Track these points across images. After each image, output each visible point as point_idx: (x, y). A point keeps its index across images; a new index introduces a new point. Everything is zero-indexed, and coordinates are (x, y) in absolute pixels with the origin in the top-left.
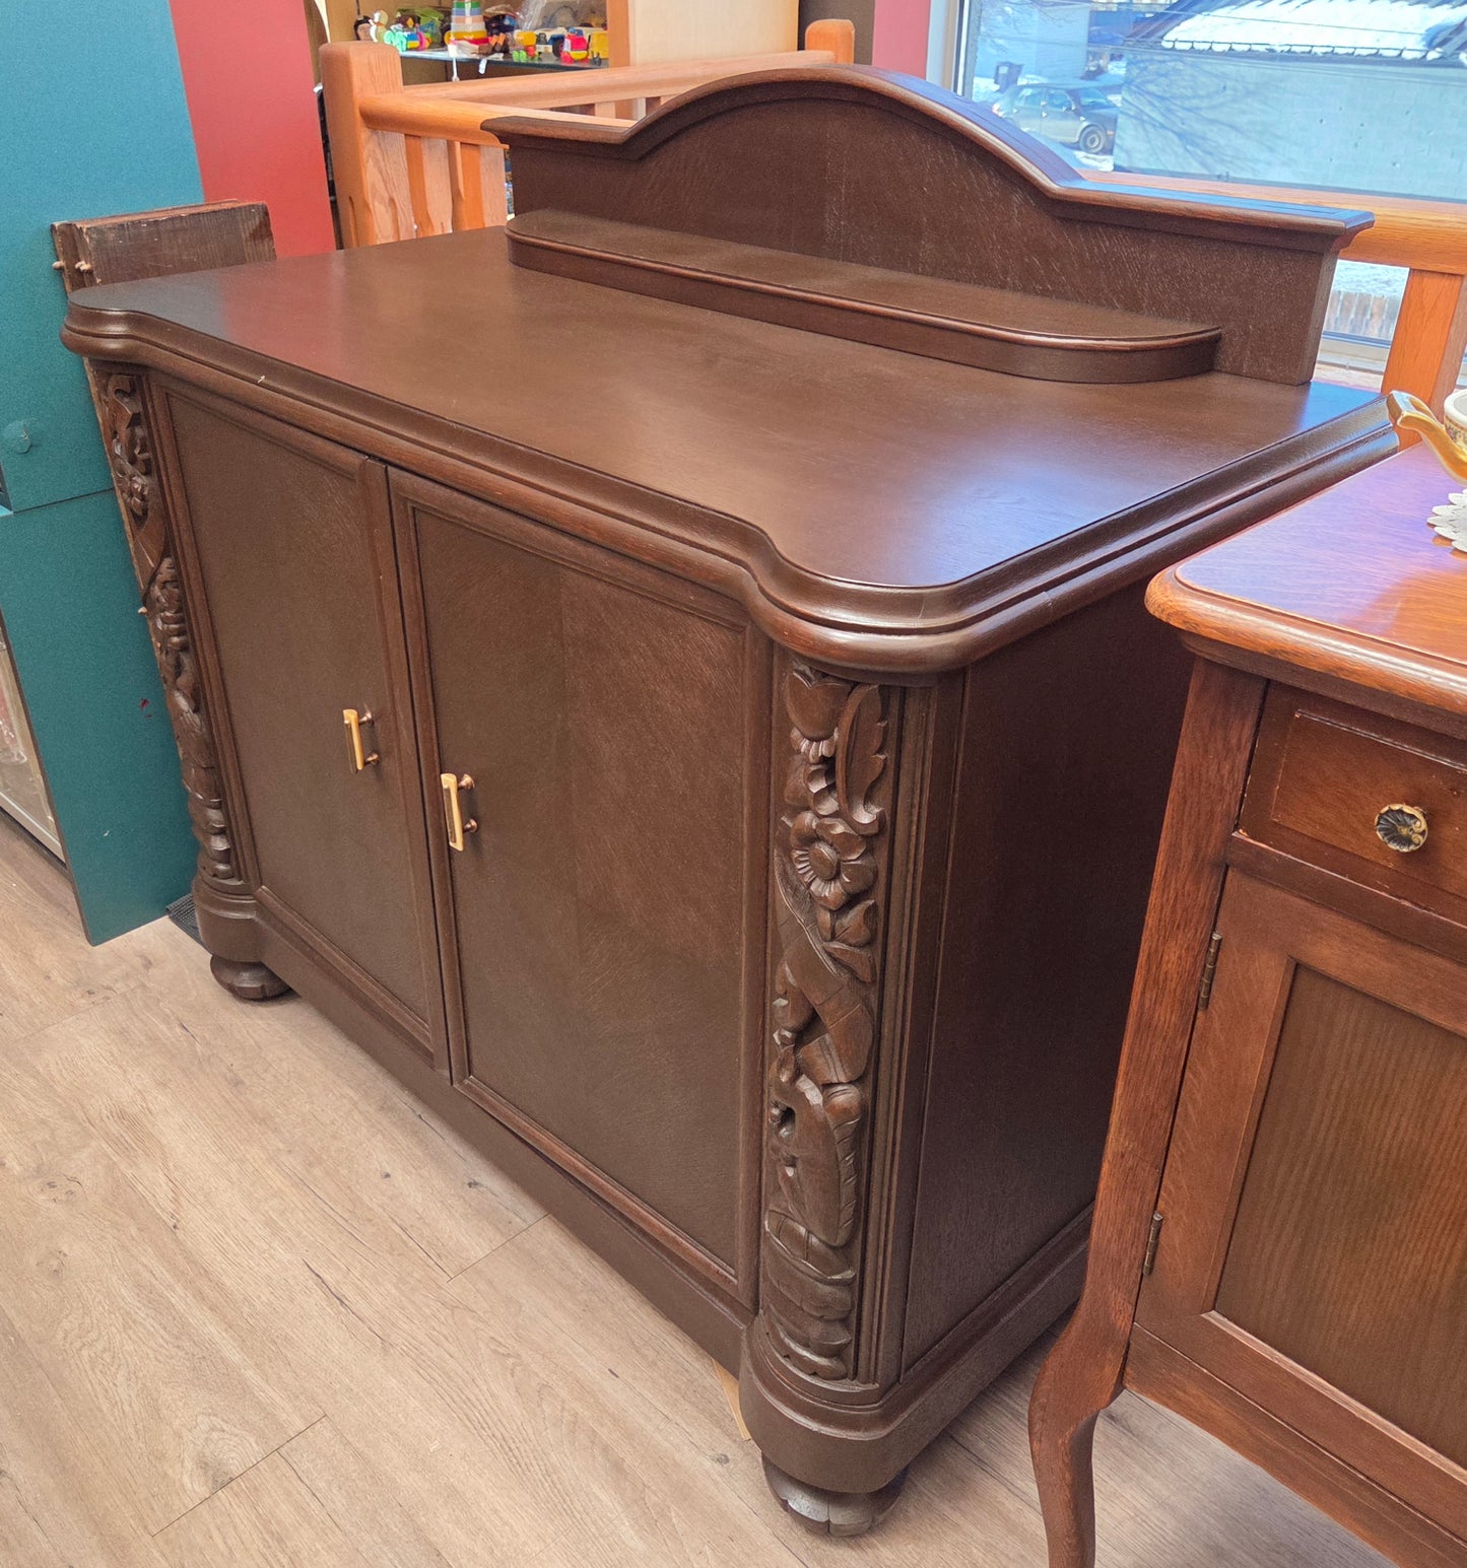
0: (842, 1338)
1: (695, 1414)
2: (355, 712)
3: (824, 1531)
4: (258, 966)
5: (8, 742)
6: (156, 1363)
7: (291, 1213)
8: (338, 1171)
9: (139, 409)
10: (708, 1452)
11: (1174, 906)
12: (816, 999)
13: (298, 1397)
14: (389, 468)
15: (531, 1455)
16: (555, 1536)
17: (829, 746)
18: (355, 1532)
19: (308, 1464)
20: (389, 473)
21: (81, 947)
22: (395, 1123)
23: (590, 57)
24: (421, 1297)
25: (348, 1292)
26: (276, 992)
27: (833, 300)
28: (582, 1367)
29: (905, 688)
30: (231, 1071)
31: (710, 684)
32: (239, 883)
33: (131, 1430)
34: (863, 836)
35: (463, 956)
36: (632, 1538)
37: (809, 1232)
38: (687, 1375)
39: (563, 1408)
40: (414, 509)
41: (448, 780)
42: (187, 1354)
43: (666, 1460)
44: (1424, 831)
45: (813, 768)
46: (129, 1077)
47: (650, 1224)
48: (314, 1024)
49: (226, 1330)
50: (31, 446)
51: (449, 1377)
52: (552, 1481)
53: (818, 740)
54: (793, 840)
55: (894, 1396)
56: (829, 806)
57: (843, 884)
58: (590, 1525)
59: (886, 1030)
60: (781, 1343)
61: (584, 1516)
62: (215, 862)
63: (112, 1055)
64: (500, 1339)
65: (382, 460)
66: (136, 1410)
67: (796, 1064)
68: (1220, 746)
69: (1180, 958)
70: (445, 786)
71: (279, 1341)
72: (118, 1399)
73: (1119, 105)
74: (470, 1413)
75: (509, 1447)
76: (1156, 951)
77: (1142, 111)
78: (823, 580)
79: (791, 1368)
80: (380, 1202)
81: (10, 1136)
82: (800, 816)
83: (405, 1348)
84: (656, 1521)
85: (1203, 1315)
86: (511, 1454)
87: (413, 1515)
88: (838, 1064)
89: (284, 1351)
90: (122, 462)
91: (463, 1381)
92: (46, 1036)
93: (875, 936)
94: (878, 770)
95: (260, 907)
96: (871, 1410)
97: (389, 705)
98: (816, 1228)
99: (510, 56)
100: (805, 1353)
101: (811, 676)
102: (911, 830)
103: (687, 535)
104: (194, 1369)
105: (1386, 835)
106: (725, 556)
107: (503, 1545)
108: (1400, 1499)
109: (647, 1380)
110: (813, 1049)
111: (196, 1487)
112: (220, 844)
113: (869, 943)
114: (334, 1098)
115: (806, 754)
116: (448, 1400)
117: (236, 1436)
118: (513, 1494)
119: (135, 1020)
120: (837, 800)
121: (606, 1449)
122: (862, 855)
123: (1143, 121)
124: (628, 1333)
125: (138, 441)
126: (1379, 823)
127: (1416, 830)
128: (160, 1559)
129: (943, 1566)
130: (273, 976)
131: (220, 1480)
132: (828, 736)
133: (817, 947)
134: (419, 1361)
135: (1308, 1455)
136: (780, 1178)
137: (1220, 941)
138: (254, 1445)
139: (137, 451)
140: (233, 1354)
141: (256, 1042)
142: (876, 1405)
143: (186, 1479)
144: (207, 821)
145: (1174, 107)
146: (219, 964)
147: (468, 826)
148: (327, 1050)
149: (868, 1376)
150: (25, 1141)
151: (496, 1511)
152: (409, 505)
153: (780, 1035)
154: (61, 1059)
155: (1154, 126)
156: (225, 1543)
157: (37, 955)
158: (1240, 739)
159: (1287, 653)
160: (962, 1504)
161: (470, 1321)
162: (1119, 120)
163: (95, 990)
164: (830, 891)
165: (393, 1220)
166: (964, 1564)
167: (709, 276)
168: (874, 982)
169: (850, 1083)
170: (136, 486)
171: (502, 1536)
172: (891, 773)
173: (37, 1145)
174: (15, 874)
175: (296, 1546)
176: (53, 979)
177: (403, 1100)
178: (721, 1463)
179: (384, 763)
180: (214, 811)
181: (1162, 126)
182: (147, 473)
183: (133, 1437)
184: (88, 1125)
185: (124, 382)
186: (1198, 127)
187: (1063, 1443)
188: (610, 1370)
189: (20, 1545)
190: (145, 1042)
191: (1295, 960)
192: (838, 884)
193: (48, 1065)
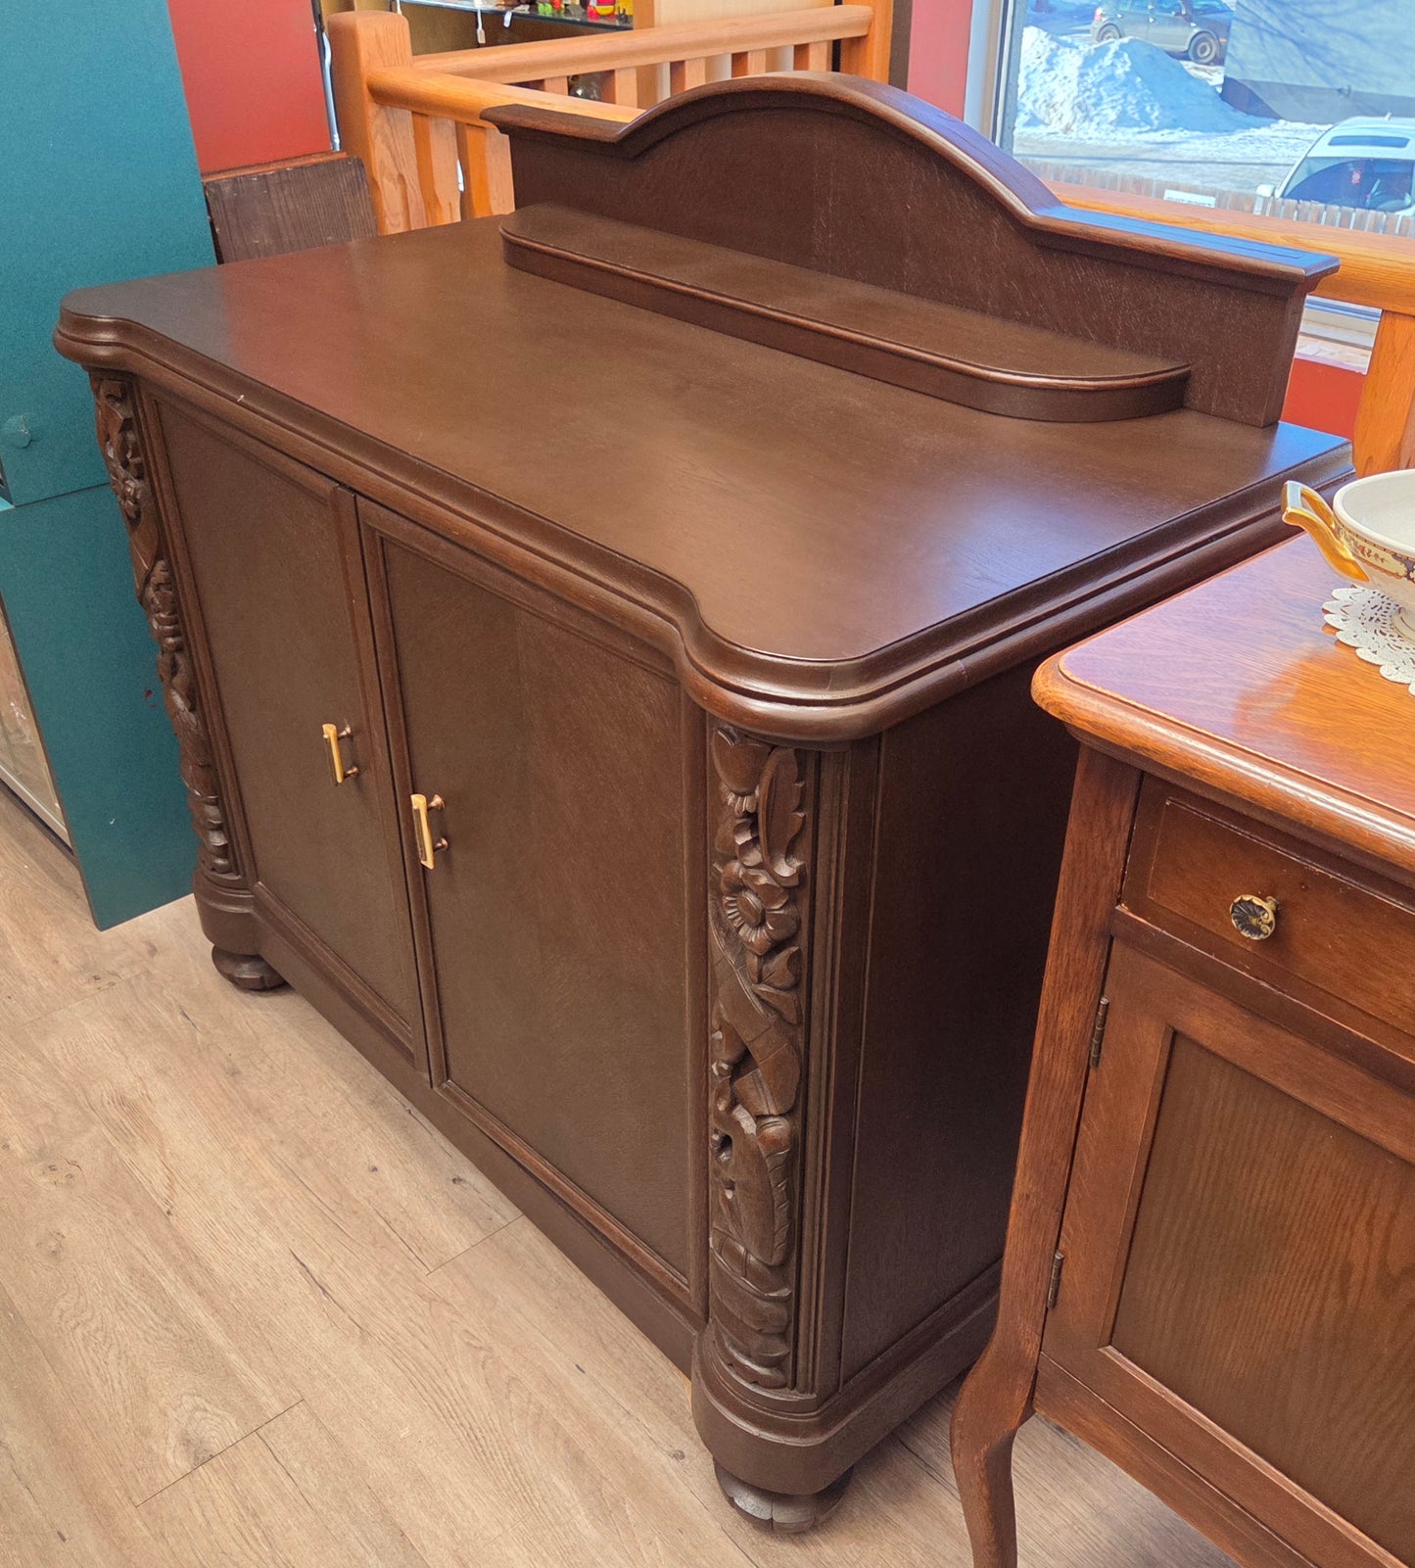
0: (781, 1350)
1: (656, 1410)
2: (334, 727)
3: (768, 1527)
4: (256, 958)
5: (20, 724)
6: (145, 1343)
7: (281, 1203)
8: (328, 1163)
9: (131, 414)
10: (666, 1448)
11: (1067, 970)
12: (747, 1036)
13: (278, 1381)
14: (358, 497)
15: (496, 1445)
16: (513, 1523)
17: (752, 802)
18: (325, 1511)
19: (284, 1446)
20: (359, 505)
21: (89, 932)
22: (385, 1117)
23: (616, 13)
24: (400, 1289)
25: (330, 1280)
26: (272, 984)
27: (811, 323)
28: (550, 1362)
29: (820, 752)
30: (229, 1061)
31: (651, 730)
32: (236, 878)
33: (119, 1407)
34: (785, 888)
35: (439, 966)
36: (587, 1527)
37: (747, 1251)
38: (651, 1373)
39: (529, 1402)
40: (381, 538)
41: (418, 801)
42: (175, 1336)
43: (625, 1454)
44: (1271, 922)
45: (739, 822)
46: (131, 1063)
47: (611, 1231)
48: (312, 1017)
49: (213, 1315)
50: (31, 441)
51: (423, 1367)
52: (515, 1471)
53: (743, 795)
54: (723, 887)
55: (831, 1405)
56: (755, 857)
57: (768, 931)
58: (548, 1513)
59: (812, 1070)
60: (725, 1350)
61: (543, 1504)
62: (213, 856)
63: (116, 1041)
64: (475, 1333)
65: (351, 489)
66: (125, 1387)
67: (732, 1094)
68: (1103, 825)
69: (1073, 1018)
70: (415, 807)
71: (262, 1327)
72: (108, 1376)
73: (1234, 9)
74: (440, 1403)
75: (476, 1437)
76: (1052, 1010)
77: (1259, 18)
78: (739, 649)
79: (734, 1376)
80: (366, 1195)
81: (14, 1118)
82: (728, 865)
83: (382, 1337)
84: (611, 1511)
85: (1100, 1350)
86: (476, 1442)
87: (381, 1497)
88: (769, 1097)
89: (266, 1335)
90: (115, 466)
91: (436, 1371)
92: (53, 1021)
93: (801, 979)
94: (797, 828)
95: (257, 902)
96: (811, 1417)
97: (365, 722)
98: (753, 1248)
99: (537, 10)
100: (747, 1363)
101: (735, 735)
102: (830, 883)
103: (625, 590)
104: (181, 1351)
105: (1239, 922)
106: (658, 613)
107: (464, 1528)
108: (1270, 1529)
109: (612, 1376)
110: (746, 1082)
111: (179, 1463)
112: (218, 840)
113: (795, 986)
114: (328, 1091)
115: (731, 807)
116: (420, 1388)
117: (218, 1416)
118: (477, 1480)
119: (139, 1006)
120: (761, 852)
121: (567, 1442)
122: (785, 904)
123: (1259, 29)
124: (596, 1331)
125: (130, 447)
126: (1233, 911)
127: (1265, 921)
128: (143, 1528)
129: (882, 1565)
130: (270, 969)
131: (201, 1457)
132: (751, 793)
133: (746, 988)
134: (395, 1351)
135: (1192, 1483)
136: (720, 1198)
137: (1108, 1005)
138: (234, 1425)
139: (129, 456)
140: (218, 1337)
141: (254, 1032)
142: (812, 1414)
143: (169, 1455)
144: (205, 816)
145: (1293, 14)
146: (218, 955)
147: (439, 845)
148: (322, 1042)
149: (806, 1386)
150: (28, 1124)
151: (458, 1496)
152: (377, 534)
153: (717, 1067)
154: (65, 1043)
155: (1271, 34)
156: (204, 1515)
157: (46, 939)
158: (1119, 821)
159: (1148, 750)
160: (906, 1506)
161: (446, 1314)
162: (1233, 27)
163: (101, 976)
164: (754, 937)
165: (378, 1213)
166: (902, 1564)
167: (694, 291)
168: (800, 1023)
169: (781, 1115)
170: (129, 490)
171: (463, 1521)
172: (809, 829)
173: (41, 1129)
174: (26, 855)
175: (270, 1521)
176: (60, 963)
177: (394, 1097)
178: (676, 1458)
179: (364, 776)
180: (211, 807)
181: (1281, 35)
182: (139, 477)
183: (121, 1412)
184: (89, 1110)
185: (114, 387)
186: (1320, 36)
187: (979, 1460)
188: (577, 1366)
189: (12, 1510)
190: (148, 1029)
191: (1173, 1028)
192: (764, 931)
193: (53, 1050)
